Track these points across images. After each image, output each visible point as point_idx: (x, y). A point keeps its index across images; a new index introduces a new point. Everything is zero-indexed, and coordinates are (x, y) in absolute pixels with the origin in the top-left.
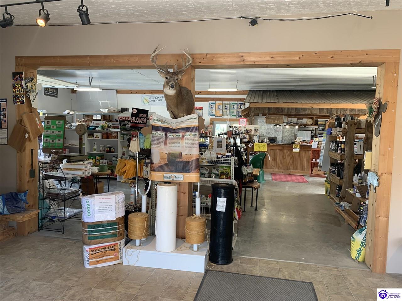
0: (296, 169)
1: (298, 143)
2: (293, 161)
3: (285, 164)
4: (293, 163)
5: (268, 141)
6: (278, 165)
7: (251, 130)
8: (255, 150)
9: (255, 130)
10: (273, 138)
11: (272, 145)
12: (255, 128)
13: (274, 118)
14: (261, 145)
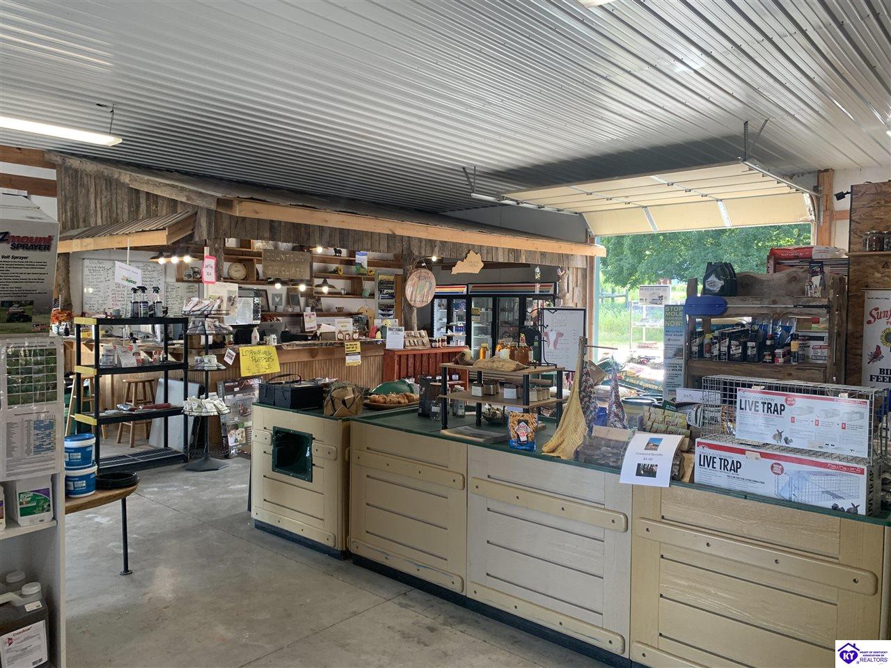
1: (347, 337)
8: (244, 373)
11: (289, 348)
13: (286, 258)
14: (259, 352)
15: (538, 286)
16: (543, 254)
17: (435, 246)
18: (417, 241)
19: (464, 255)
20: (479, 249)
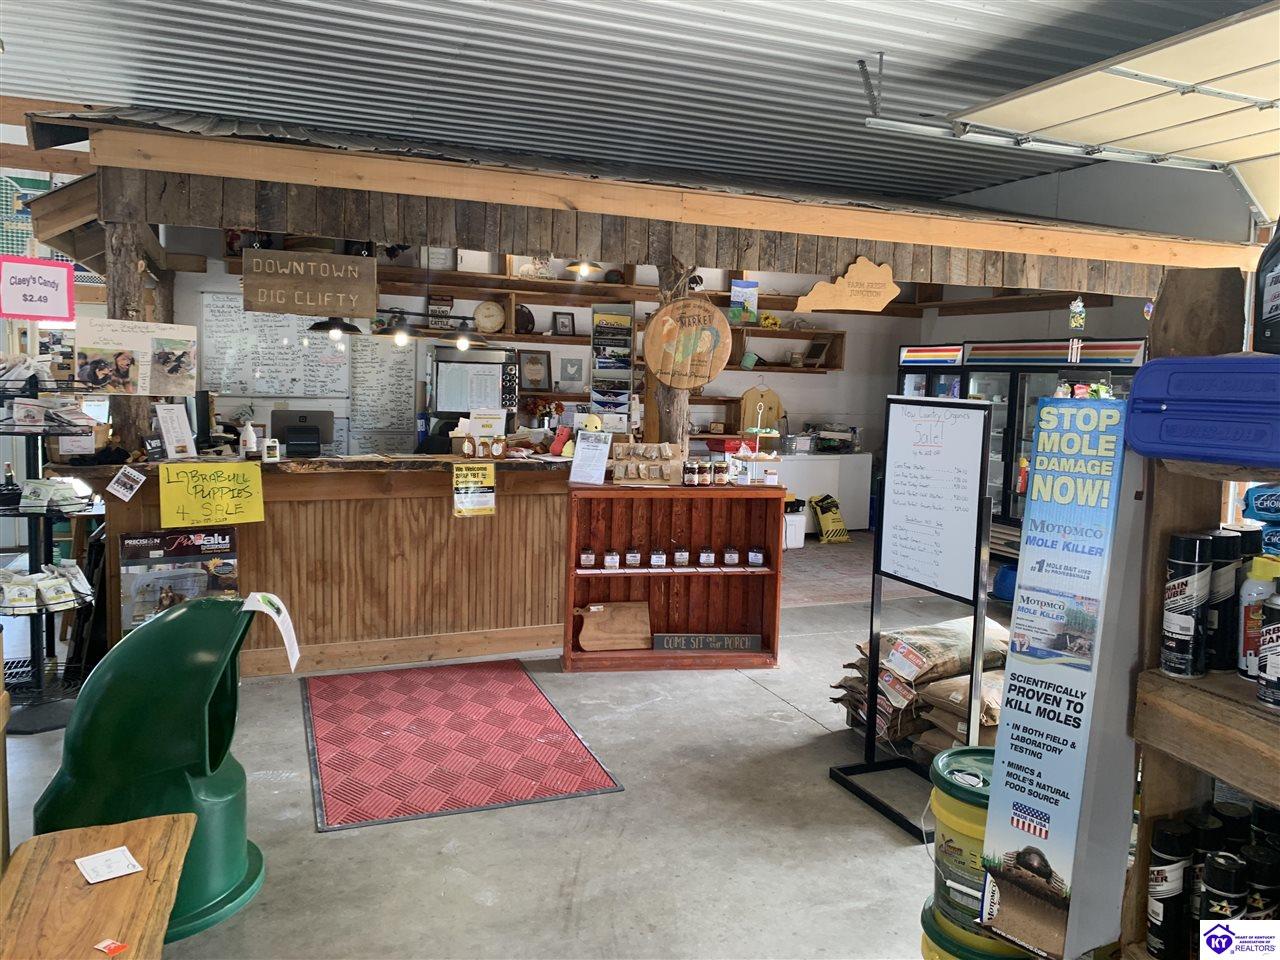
0: (473, 623)
1: (481, 451)
2: (453, 569)
3: (396, 599)
4: (452, 580)
5: (268, 442)
6: (353, 605)
7: (122, 362)
8: (169, 520)
9: (162, 358)
10: (303, 416)
11: (304, 470)
12: (159, 342)
13: (307, 269)
14: (217, 476)
15: (1076, 345)
16: (1098, 268)
17: (749, 246)
18: (692, 233)
19: (840, 267)
20: (887, 254)
